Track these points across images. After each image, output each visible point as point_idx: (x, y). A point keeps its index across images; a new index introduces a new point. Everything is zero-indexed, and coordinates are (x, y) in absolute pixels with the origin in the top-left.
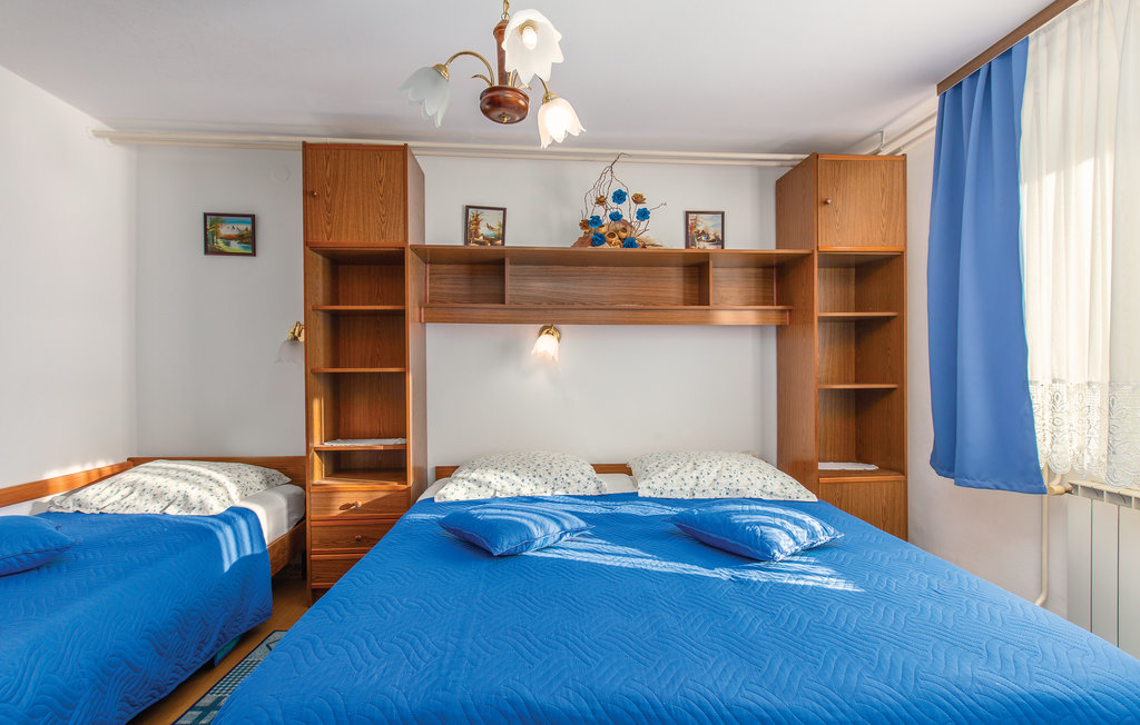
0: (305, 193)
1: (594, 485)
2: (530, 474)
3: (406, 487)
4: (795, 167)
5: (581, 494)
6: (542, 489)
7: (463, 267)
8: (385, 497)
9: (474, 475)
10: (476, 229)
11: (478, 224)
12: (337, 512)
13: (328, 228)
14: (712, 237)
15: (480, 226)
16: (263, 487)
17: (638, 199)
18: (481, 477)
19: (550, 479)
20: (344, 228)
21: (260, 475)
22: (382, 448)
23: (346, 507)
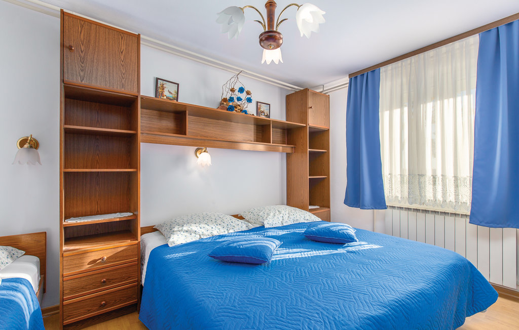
0: (63, 45)
1: (245, 226)
2: (214, 224)
3: (137, 242)
4: (296, 92)
5: (240, 230)
6: (223, 231)
7: (155, 112)
8: (123, 251)
9: (185, 228)
10: (162, 92)
11: (163, 89)
12: (87, 267)
13: (82, 74)
14: (266, 114)
15: (164, 91)
16: (10, 260)
17: (248, 93)
18: (189, 229)
19: (225, 225)
20: (94, 76)
21: (5, 252)
22: (118, 220)
23: (94, 261)
